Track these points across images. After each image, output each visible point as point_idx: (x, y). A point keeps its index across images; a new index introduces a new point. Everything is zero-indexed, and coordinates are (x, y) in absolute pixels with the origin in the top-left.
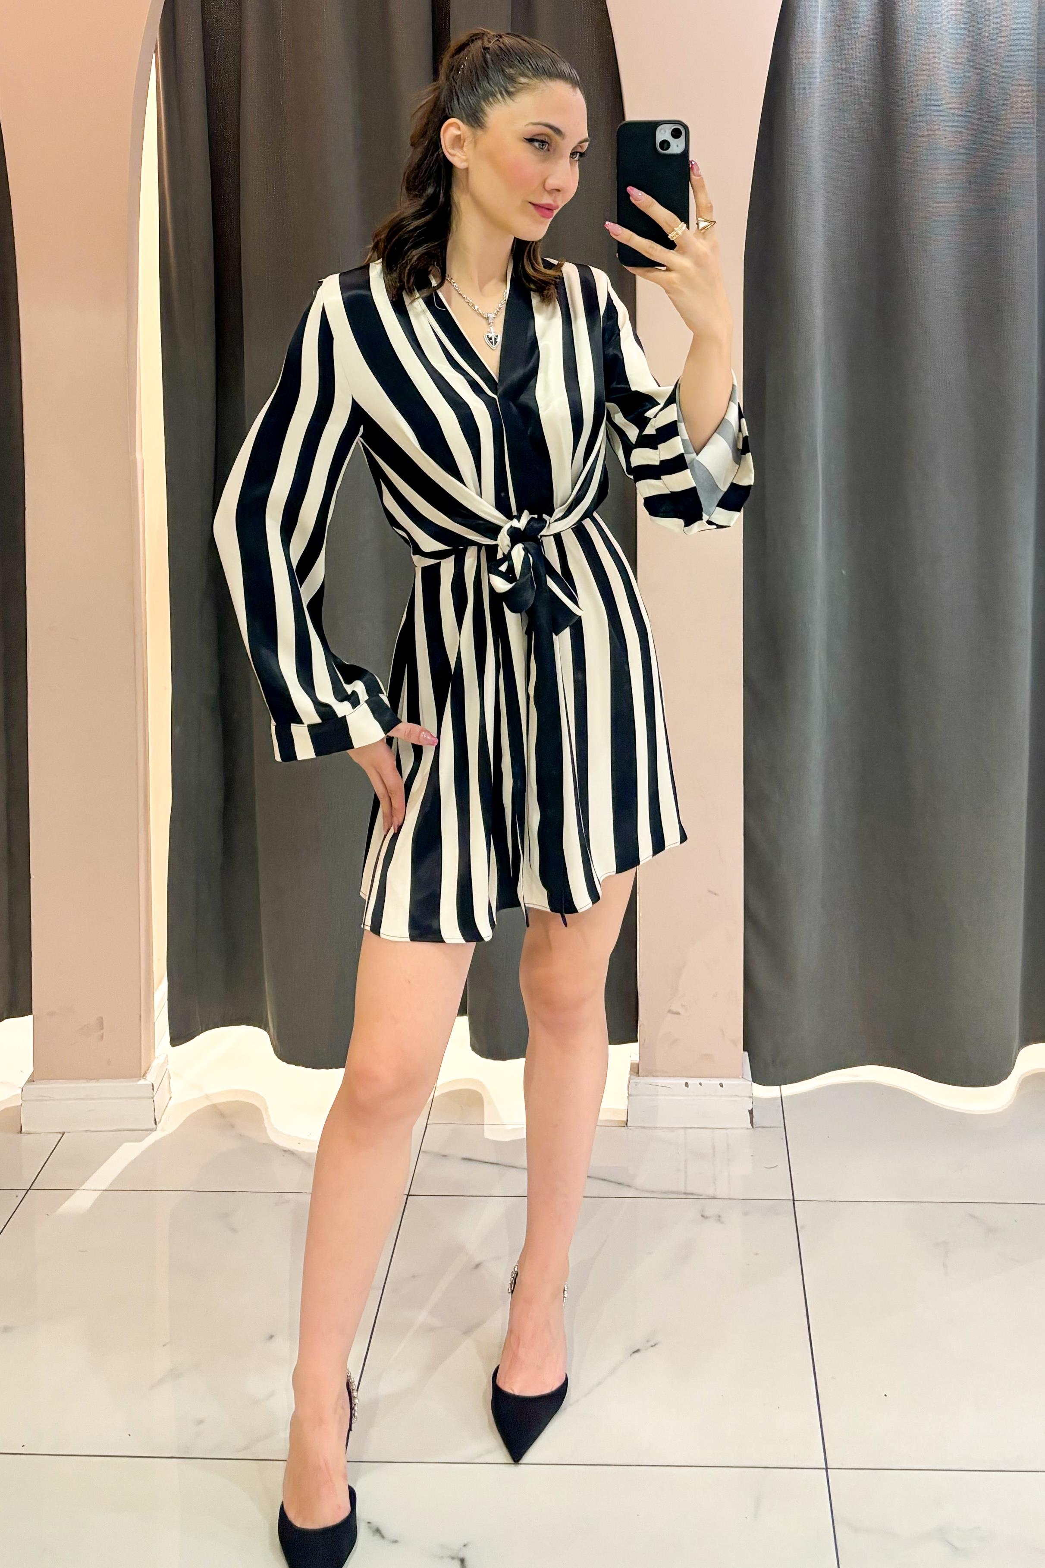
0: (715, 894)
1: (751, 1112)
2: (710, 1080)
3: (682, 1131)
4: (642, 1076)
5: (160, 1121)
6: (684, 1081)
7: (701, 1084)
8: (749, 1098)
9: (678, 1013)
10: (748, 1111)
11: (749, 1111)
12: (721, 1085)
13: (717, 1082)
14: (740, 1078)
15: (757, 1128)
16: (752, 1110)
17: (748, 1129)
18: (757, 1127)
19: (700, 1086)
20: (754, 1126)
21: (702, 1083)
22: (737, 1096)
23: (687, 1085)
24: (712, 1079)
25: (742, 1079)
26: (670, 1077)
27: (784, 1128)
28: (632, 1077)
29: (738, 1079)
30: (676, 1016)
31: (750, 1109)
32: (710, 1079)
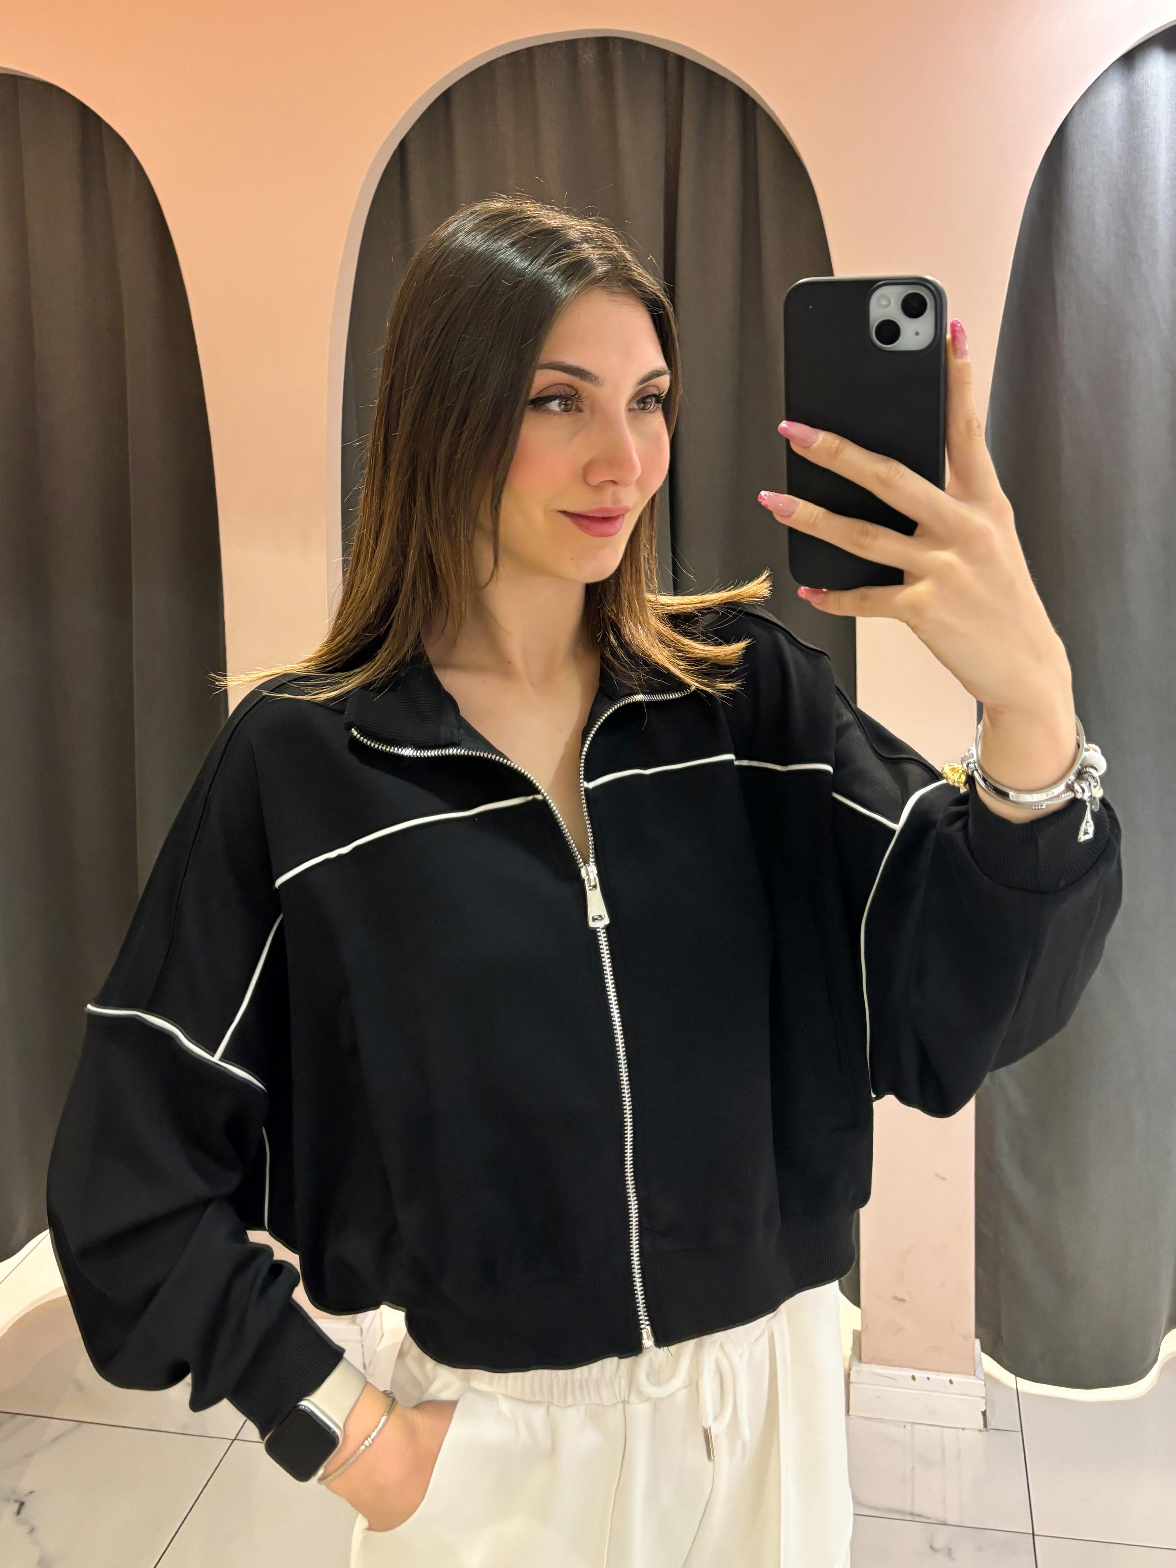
0: (944, 1179)
1: (984, 1414)
2: (939, 1375)
3: (908, 1426)
4: (865, 1363)
5: (370, 1364)
6: (910, 1373)
7: (928, 1378)
8: (980, 1399)
9: (903, 1300)
10: (980, 1412)
11: (982, 1412)
12: (951, 1382)
13: (947, 1377)
14: (971, 1375)
15: (992, 1431)
16: (985, 1411)
17: (980, 1431)
18: (992, 1429)
19: (927, 1380)
20: (989, 1428)
21: (931, 1380)
22: (967, 1395)
23: (913, 1378)
24: (941, 1374)
25: (973, 1377)
26: (894, 1366)
27: (1020, 1433)
28: (855, 1363)
29: (969, 1376)
30: (902, 1302)
31: (983, 1410)
32: (938, 1373)
